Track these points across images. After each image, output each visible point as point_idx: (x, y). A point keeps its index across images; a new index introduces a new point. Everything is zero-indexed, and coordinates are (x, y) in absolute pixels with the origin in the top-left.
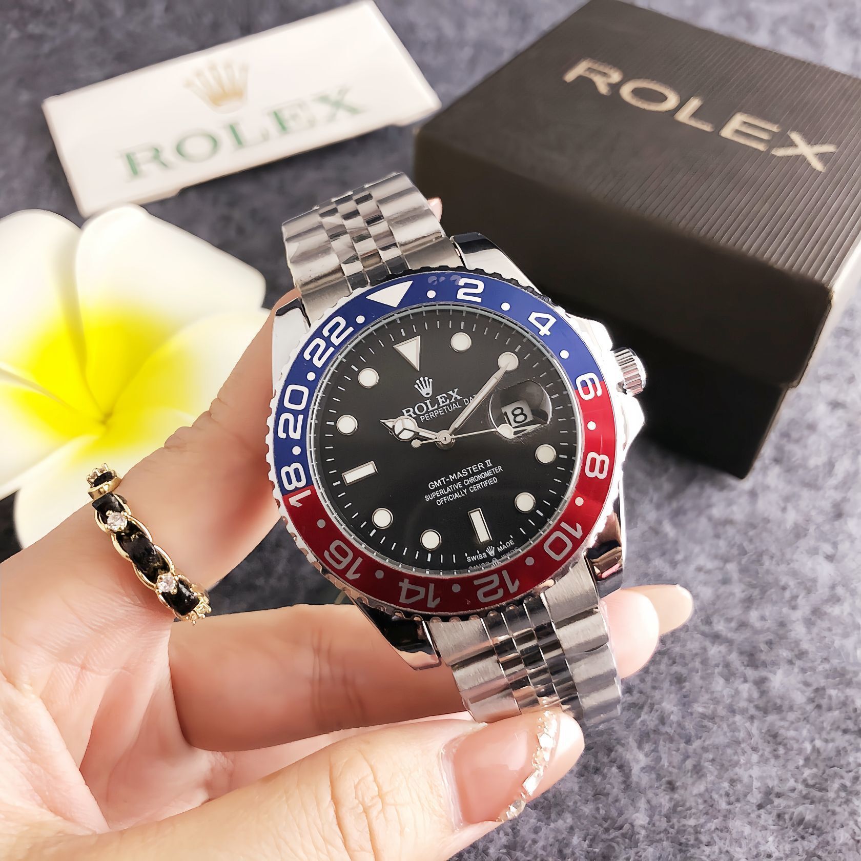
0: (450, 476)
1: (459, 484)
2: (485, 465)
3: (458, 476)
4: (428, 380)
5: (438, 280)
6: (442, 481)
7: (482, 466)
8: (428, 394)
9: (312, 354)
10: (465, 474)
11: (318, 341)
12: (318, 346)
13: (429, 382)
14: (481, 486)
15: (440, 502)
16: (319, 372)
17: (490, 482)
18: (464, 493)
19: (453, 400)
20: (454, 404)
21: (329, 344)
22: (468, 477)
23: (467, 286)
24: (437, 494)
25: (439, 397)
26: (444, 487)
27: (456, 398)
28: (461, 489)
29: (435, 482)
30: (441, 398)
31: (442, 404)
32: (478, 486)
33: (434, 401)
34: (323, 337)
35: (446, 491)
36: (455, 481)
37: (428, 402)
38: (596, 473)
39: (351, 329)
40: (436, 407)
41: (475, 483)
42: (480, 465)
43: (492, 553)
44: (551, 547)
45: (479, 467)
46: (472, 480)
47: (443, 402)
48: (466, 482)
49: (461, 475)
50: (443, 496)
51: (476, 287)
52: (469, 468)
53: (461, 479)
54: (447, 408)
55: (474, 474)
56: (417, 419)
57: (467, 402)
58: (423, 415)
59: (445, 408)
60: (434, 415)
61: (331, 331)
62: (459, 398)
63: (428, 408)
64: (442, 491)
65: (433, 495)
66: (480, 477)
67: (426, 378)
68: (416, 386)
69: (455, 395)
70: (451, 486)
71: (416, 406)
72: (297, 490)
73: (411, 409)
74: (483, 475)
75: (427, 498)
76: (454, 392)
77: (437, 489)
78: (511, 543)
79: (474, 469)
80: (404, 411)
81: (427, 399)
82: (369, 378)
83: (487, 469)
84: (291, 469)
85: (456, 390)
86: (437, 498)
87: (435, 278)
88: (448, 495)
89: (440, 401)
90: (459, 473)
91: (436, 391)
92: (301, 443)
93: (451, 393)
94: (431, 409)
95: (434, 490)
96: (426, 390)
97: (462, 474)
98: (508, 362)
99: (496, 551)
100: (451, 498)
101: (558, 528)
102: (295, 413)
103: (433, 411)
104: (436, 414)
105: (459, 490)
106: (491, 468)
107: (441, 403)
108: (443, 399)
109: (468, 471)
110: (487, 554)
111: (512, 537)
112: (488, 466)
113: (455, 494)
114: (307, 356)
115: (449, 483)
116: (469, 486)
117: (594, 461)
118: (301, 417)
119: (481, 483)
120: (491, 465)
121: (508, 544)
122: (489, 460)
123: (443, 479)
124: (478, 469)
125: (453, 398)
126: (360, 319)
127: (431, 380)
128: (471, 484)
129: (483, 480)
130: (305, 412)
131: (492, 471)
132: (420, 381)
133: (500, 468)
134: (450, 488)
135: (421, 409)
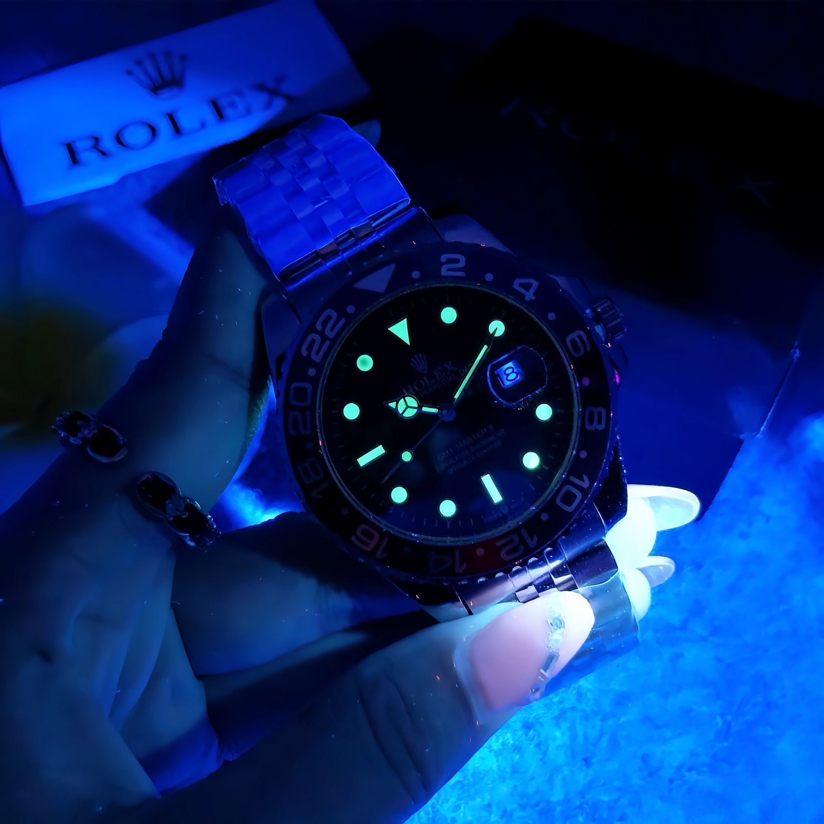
1: (466, 451)
2: (488, 429)
3: (464, 444)
6: (450, 451)
7: (485, 432)
8: (424, 370)
9: (309, 349)
10: (471, 441)
11: (312, 336)
12: (313, 341)
14: (487, 451)
15: (451, 472)
16: (319, 367)
17: (495, 446)
18: (472, 459)
21: (324, 338)
22: (473, 444)
23: (449, 261)
24: (447, 464)
26: (452, 456)
28: (469, 456)
31: (438, 378)
35: (455, 460)
36: (462, 450)
37: (425, 378)
38: (595, 426)
40: (433, 381)
41: (481, 449)
43: (506, 511)
44: (562, 500)
46: (478, 446)
47: (440, 376)
48: (472, 449)
49: (467, 443)
50: (452, 465)
51: (458, 261)
52: (474, 435)
53: (468, 447)
54: (444, 381)
55: (478, 440)
56: (417, 395)
57: (462, 373)
59: (442, 381)
62: (454, 369)
63: (426, 384)
64: (451, 461)
65: (444, 465)
66: (484, 442)
67: (420, 355)
68: (411, 364)
74: (488, 440)
77: (446, 459)
79: (478, 435)
81: (424, 375)
83: (490, 434)
86: (447, 468)
88: (457, 463)
89: (437, 375)
91: (431, 367)
94: (429, 384)
95: (444, 461)
96: (422, 367)
99: (510, 509)
100: (460, 465)
101: (567, 482)
102: (303, 410)
103: (431, 386)
105: (466, 457)
106: (493, 432)
109: (473, 438)
110: (502, 513)
112: (491, 430)
113: (464, 461)
115: (457, 452)
116: (476, 452)
117: (592, 414)
118: (309, 413)
119: (487, 448)
120: (494, 429)
122: (491, 425)
124: (482, 434)
125: (449, 370)
126: (351, 309)
128: (478, 450)
129: (488, 445)
130: (312, 408)
131: (495, 435)
132: (415, 359)
133: (503, 431)
134: (458, 457)
135: (419, 385)
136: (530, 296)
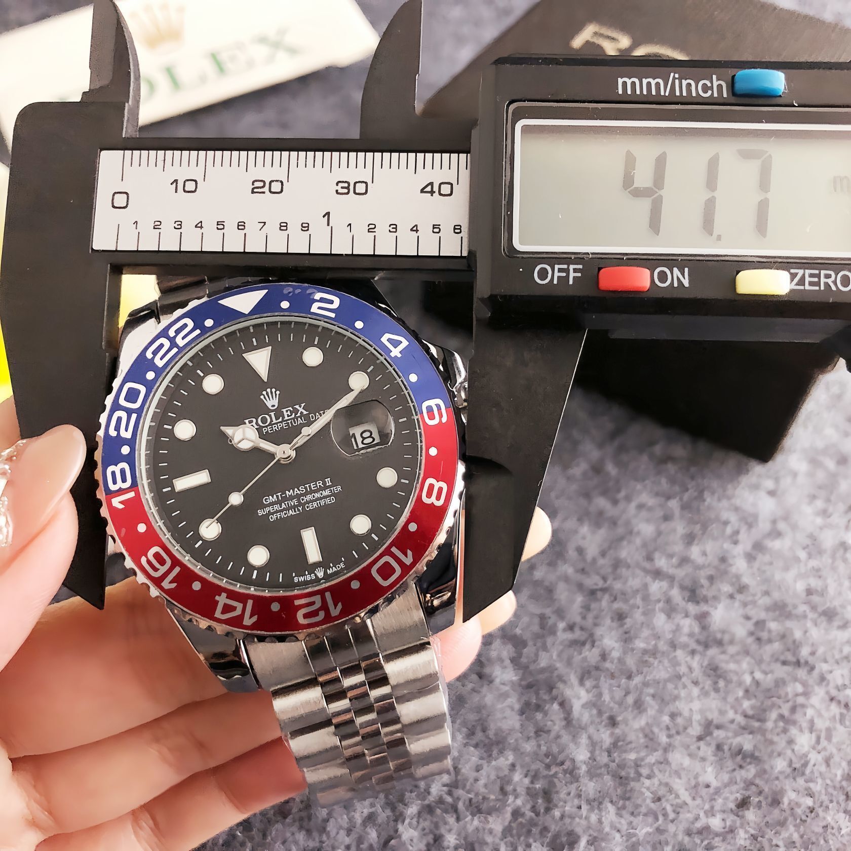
0: (287, 492)
1: (295, 501)
2: (324, 483)
3: (295, 493)
4: (275, 392)
5: (294, 291)
6: (277, 497)
7: (321, 484)
8: (273, 406)
9: (155, 353)
10: (303, 491)
11: (163, 340)
12: (162, 346)
13: (276, 395)
14: (317, 505)
15: (273, 518)
16: (159, 372)
17: (328, 501)
18: (299, 510)
19: (299, 415)
20: (299, 419)
21: (173, 344)
22: (305, 495)
23: (322, 300)
24: (271, 509)
25: (284, 410)
26: (279, 502)
27: (302, 413)
28: (297, 506)
29: (270, 497)
30: (287, 411)
31: (286, 418)
32: (315, 504)
33: (279, 414)
34: (168, 338)
35: (281, 507)
36: (291, 498)
37: (272, 414)
38: (433, 500)
39: (198, 332)
40: (280, 420)
41: (312, 501)
42: (319, 483)
43: (320, 574)
44: (378, 571)
45: (318, 485)
46: (309, 497)
47: (288, 416)
48: (303, 500)
49: (298, 492)
50: (277, 512)
51: (331, 302)
52: (307, 485)
53: (298, 497)
54: (291, 422)
55: (312, 492)
56: (259, 430)
57: (313, 418)
58: (266, 427)
59: (289, 421)
60: (278, 428)
61: (178, 332)
62: (305, 412)
63: (272, 421)
64: (276, 507)
65: (267, 510)
66: (317, 495)
67: (274, 390)
68: (262, 397)
69: (301, 410)
70: (286, 502)
71: (260, 417)
72: (121, 492)
73: (254, 420)
74: (322, 494)
75: (260, 513)
76: (300, 407)
77: (272, 504)
78: (342, 565)
79: (312, 486)
80: (247, 421)
81: (272, 411)
82: (213, 384)
83: (325, 488)
84: (117, 469)
85: (303, 405)
86: (270, 513)
87: (291, 290)
88: (282, 511)
89: (285, 414)
90: (296, 489)
91: (282, 405)
92: (131, 443)
93: (297, 407)
94: (274, 421)
95: (269, 505)
96: (272, 402)
97: (299, 490)
98: (359, 381)
99: (325, 573)
100: (285, 514)
101: (388, 552)
102: (129, 412)
103: (277, 423)
104: (279, 427)
105: (294, 507)
106: (329, 487)
107: (286, 416)
108: (289, 413)
109: (306, 488)
110: (316, 575)
111: (343, 560)
112: (328, 485)
113: (290, 511)
114: (149, 355)
115: (285, 499)
116: (305, 503)
117: (431, 487)
118: (134, 416)
119: (318, 502)
120: (330, 484)
121: (339, 567)
122: (329, 479)
123: (279, 494)
124: (317, 486)
125: (299, 412)
126: (209, 323)
127: (278, 392)
128: (308, 502)
129: (320, 499)
130: (139, 411)
131: (331, 490)
132: (267, 394)
133: (339, 488)
134: (285, 504)
135: (264, 420)
136: (396, 352)
